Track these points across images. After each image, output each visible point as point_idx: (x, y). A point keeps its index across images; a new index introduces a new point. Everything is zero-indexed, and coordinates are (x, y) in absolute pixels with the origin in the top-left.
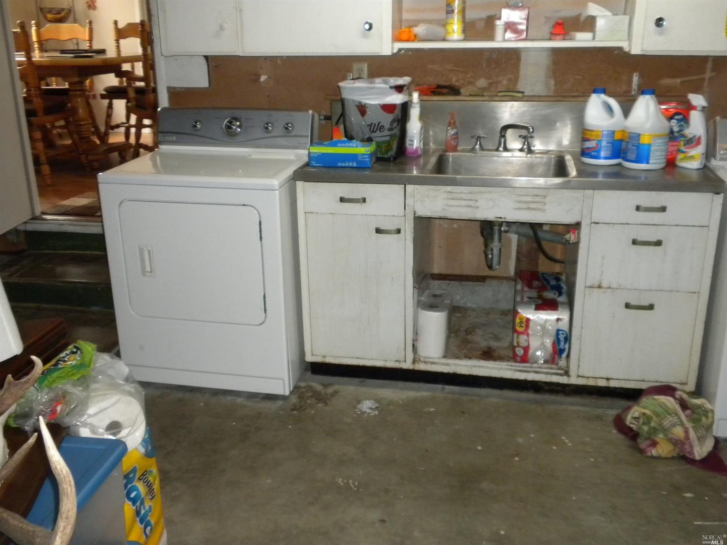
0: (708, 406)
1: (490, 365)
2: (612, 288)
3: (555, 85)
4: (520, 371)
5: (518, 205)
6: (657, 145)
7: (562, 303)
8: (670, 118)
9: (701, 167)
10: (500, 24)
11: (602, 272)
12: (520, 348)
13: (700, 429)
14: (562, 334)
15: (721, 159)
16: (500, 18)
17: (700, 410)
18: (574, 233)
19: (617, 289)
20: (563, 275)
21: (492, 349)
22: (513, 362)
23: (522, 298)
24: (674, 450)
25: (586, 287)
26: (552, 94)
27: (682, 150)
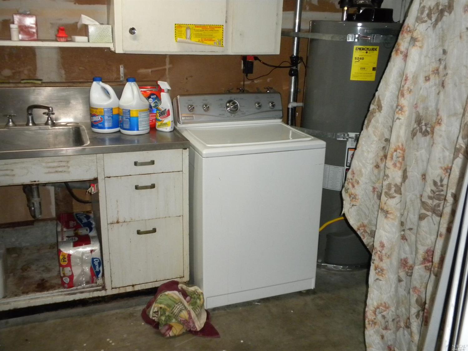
0: (199, 291)
1: (44, 296)
2: (126, 222)
3: (65, 74)
4: (69, 294)
5: (47, 170)
6: (142, 117)
7: (93, 237)
8: (149, 97)
9: (172, 130)
10: (14, 27)
11: (118, 211)
12: (66, 278)
13: (197, 308)
14: (97, 261)
15: (184, 123)
16: (13, 23)
17: (195, 295)
18: (94, 186)
19: (130, 222)
20: (91, 213)
21: (45, 280)
22: (62, 289)
23: (63, 239)
24: (184, 327)
25: (108, 224)
26: (64, 81)
27: (159, 119)
